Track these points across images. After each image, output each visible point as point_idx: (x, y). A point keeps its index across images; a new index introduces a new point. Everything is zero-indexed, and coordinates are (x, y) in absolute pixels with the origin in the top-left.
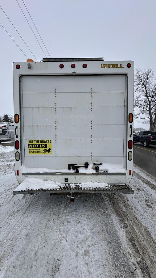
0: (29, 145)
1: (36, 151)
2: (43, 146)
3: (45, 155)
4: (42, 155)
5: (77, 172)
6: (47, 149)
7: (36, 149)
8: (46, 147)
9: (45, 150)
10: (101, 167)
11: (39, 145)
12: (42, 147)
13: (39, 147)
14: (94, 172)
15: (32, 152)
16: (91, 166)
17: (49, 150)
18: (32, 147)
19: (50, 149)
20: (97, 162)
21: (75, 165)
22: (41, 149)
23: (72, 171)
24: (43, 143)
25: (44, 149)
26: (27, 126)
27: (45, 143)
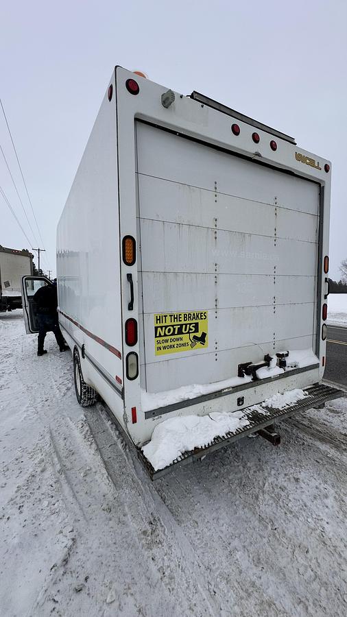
0: (156, 328)
1: (173, 343)
2: (190, 329)
3: (194, 351)
4: (187, 351)
5: (256, 379)
6: (199, 335)
7: (173, 337)
8: (197, 331)
9: (195, 337)
10: (289, 361)
11: (182, 325)
12: (188, 333)
13: (180, 332)
14: (281, 371)
15: (164, 348)
16: (275, 360)
17: (202, 339)
18: (165, 335)
19: (204, 335)
20: (281, 350)
21: (251, 363)
22: (186, 338)
23: (248, 379)
24: (190, 322)
25: (192, 335)
26: (151, 275)
27: (194, 321)
